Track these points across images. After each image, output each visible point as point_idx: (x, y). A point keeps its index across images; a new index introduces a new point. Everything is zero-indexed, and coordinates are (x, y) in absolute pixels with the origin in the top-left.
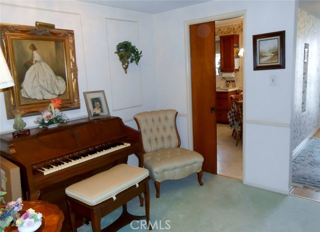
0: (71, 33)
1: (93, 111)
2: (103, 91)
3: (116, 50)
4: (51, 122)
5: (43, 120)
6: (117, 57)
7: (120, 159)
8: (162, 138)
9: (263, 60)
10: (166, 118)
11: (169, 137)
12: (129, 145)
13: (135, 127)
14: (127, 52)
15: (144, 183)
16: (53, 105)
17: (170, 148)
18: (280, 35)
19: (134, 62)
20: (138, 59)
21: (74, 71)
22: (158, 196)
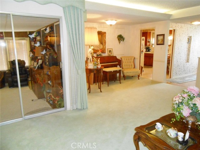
0: (105, 33)
1: (109, 54)
2: (112, 49)
3: (117, 37)
4: (99, 55)
5: (97, 54)
6: (117, 39)
7: (116, 66)
8: (129, 65)
9: (159, 42)
10: (131, 59)
11: (131, 65)
12: (117, 63)
13: (121, 59)
14: (121, 38)
15: (120, 71)
16: (100, 51)
17: (131, 68)
18: (163, 35)
19: (122, 41)
20: (124, 40)
21: (105, 43)
22: (125, 80)
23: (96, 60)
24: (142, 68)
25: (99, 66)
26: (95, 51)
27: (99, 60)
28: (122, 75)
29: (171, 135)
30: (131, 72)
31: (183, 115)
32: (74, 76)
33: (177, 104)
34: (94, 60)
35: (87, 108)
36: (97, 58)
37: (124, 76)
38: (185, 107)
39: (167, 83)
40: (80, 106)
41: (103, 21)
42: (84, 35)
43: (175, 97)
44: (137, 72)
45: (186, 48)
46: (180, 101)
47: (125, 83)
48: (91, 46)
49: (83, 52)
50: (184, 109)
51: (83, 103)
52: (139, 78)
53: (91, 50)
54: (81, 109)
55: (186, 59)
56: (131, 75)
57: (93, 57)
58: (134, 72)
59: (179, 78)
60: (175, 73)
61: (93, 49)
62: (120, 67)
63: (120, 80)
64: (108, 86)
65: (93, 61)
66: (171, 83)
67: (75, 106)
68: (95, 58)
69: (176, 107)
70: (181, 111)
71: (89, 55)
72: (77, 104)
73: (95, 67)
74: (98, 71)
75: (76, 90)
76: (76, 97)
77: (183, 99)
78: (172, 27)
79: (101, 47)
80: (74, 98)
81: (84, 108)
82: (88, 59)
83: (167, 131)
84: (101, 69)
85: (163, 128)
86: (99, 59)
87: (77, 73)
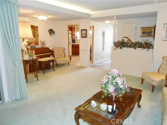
0: (37, 27)
1: (42, 46)
2: (45, 41)
3: (48, 31)
4: (33, 47)
5: (31, 46)
6: (49, 33)
7: (49, 56)
8: (60, 55)
9: (83, 35)
10: (61, 50)
11: (62, 55)
12: (50, 53)
13: (53, 50)
14: (51, 32)
15: (53, 60)
16: (33, 43)
17: (62, 57)
18: (86, 30)
19: (53, 34)
20: (54, 33)
21: (38, 36)
22: (57, 67)
23: (31, 51)
24: (71, 56)
25: (35, 57)
26: (29, 44)
27: (34, 52)
28: (55, 63)
29: (103, 109)
30: (62, 61)
31: (109, 92)
32: (11, 68)
33: (104, 84)
34: (29, 51)
35: (26, 97)
36: (32, 49)
37: (56, 64)
38: (111, 86)
39: (91, 67)
40: (20, 96)
41: (35, 16)
42: (19, 28)
43: (103, 78)
44: (67, 60)
45: (102, 40)
46: (107, 81)
47: (58, 70)
48: (25, 39)
49: (19, 45)
50: (110, 87)
51: (22, 93)
52: (69, 65)
53: (25, 42)
54: (21, 99)
55: (102, 48)
56: (62, 63)
57: (28, 49)
58: (65, 60)
59: (99, 63)
60: (96, 59)
61: (28, 42)
62: (53, 57)
63: (53, 68)
64: (44, 74)
65: (28, 53)
66: (93, 67)
67: (14, 97)
68: (30, 50)
69: (104, 86)
70: (108, 89)
71: (24, 47)
72: (15, 95)
73: (31, 58)
74: (34, 61)
75: (14, 82)
76: (15, 88)
77: (108, 80)
78: (91, 24)
79: (35, 39)
80: (12, 90)
81: (24, 98)
82: (23, 51)
83: (100, 106)
84: (36, 60)
85: (96, 104)
86: (34, 50)
87: (13, 65)
